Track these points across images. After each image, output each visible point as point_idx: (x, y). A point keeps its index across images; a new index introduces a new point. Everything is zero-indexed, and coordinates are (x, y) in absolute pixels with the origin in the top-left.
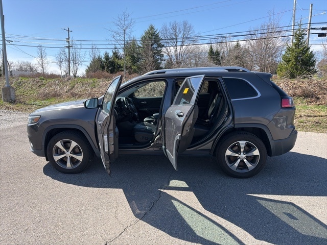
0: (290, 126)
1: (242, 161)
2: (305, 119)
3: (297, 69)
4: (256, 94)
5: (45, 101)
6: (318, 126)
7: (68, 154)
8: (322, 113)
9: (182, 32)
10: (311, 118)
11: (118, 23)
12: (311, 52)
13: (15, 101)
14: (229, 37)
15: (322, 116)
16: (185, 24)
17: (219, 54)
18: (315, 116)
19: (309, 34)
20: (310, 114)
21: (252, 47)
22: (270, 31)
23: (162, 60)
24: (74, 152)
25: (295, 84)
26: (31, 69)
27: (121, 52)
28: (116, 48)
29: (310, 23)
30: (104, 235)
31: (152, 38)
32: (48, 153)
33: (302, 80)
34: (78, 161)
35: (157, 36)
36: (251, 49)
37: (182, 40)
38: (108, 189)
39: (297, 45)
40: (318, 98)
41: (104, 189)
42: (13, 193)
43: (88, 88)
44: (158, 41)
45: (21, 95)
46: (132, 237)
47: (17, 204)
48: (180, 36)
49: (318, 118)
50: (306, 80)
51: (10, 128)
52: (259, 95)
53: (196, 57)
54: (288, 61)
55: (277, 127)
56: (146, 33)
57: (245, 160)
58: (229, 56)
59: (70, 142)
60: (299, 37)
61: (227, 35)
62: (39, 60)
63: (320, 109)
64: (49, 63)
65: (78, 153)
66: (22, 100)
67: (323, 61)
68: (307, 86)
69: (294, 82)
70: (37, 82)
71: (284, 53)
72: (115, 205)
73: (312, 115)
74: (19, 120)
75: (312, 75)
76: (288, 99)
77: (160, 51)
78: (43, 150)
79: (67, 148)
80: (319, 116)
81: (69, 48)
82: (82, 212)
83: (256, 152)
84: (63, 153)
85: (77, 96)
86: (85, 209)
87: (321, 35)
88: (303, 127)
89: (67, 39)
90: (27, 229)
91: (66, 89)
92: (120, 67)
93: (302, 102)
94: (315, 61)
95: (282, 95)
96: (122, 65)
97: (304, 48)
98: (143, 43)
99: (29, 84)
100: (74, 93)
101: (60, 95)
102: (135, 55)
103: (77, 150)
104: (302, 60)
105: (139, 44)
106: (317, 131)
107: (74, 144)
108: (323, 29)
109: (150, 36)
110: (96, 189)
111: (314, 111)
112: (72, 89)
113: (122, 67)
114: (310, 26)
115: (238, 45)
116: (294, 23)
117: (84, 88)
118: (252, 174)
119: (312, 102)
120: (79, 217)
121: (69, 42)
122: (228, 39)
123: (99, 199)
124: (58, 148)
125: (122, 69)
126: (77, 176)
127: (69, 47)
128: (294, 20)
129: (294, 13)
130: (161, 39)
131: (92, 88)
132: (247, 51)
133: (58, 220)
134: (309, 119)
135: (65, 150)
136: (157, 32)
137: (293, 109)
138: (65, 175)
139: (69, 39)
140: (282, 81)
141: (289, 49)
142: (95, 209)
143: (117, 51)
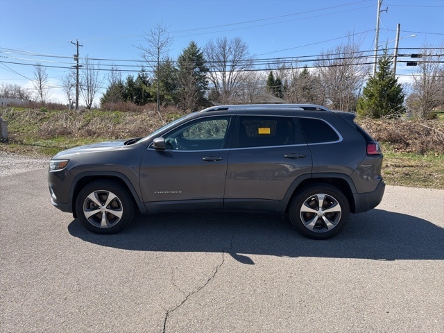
0: (377, 176)
1: (320, 219)
2: (392, 170)
3: (381, 106)
4: (337, 138)
5: (50, 141)
6: (408, 178)
7: (104, 209)
8: (413, 163)
9: (233, 53)
10: (400, 169)
11: (150, 38)
12: (399, 85)
13: (8, 140)
14: (296, 61)
15: (412, 166)
16: (238, 42)
17: (280, 84)
18: (405, 166)
19: (396, 62)
20: (397, 164)
21: (324, 75)
22: (347, 56)
23: (206, 88)
24: (111, 206)
25: (379, 125)
26: (21, 96)
27: (151, 76)
28: (143, 71)
29: (397, 48)
30: (163, 304)
31: (194, 59)
32: (77, 207)
33: (388, 121)
34: (116, 218)
35: (200, 57)
36: (322, 78)
37: (232, 63)
38: (158, 252)
39: (381, 76)
40: (408, 145)
41: (152, 252)
42: (35, 257)
43: (109, 125)
44: (202, 64)
45: (15, 132)
46: (197, 306)
47: (45, 270)
48: (230, 57)
49: (408, 168)
50: (392, 121)
51: (9, 177)
52: (341, 139)
53: (250, 86)
54: (371, 96)
55: (362, 178)
56: (185, 52)
57: (324, 218)
58: (293, 86)
59: (107, 194)
60: (384, 65)
61: (294, 59)
62: (36, 83)
63: (410, 157)
64: (50, 87)
65: (117, 208)
66: (17, 139)
67: (413, 96)
68: (394, 128)
69: (378, 123)
70: (37, 115)
71: (365, 85)
72: (169, 270)
73: (401, 164)
74: (18, 166)
75: (400, 115)
76: (375, 144)
77: (204, 77)
78: (71, 204)
79: (103, 202)
80: (409, 166)
81: (78, 69)
82: (130, 279)
83: (337, 208)
84: (97, 207)
85: (96, 135)
86: (133, 276)
87: (410, 64)
88: (390, 179)
89: (75, 56)
90: (65, 299)
91: (79, 124)
92: (148, 96)
93: (388, 149)
94: (403, 97)
95: (368, 140)
96: (151, 94)
97: (391, 80)
98: (182, 66)
99: (26, 116)
100: (91, 130)
101: (70, 133)
102: (170, 81)
103: (115, 204)
104: (388, 95)
105: (176, 66)
106: (407, 185)
107: (112, 196)
108: (413, 56)
109: (191, 56)
110: (142, 253)
111: (403, 160)
112: (87, 125)
113: (151, 97)
114: (397, 52)
115: (305, 72)
116: (377, 47)
117: (103, 123)
118: (331, 235)
119: (400, 149)
120: (128, 285)
121: (77, 60)
122: (293, 64)
123: (148, 264)
124: (90, 201)
125: (152, 99)
126: (114, 236)
127: (77, 67)
128: (377, 42)
129: (376, 34)
130: (206, 62)
131: (115, 125)
132: (317, 80)
133: (102, 288)
134: (397, 169)
135: (99, 204)
136: (201, 51)
137: (380, 156)
138: (99, 236)
139: (77, 56)
140: (364, 121)
141: (372, 81)
142: (146, 276)
143: (145, 75)
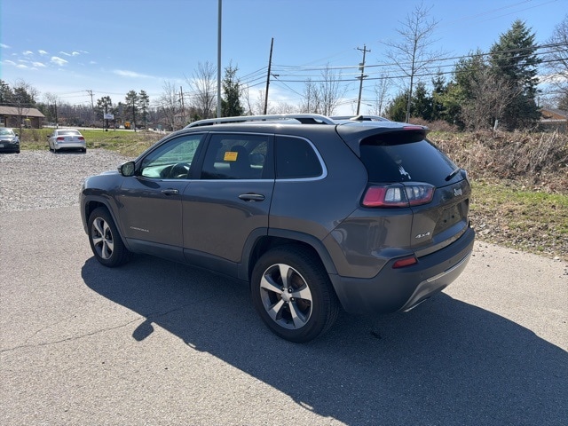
1: (286, 305)
4: (320, 173)
28: (439, 74)
35: (528, 43)
44: (530, 52)
52: (324, 175)
56: (504, 39)
57: (290, 305)
77: (532, 73)
81: (362, 80)
83: (306, 294)
89: (361, 64)
92: (441, 108)
96: (445, 104)
98: (495, 59)
107: (106, 226)
109: (511, 44)
113: (445, 109)
121: (362, 69)
125: (445, 112)
127: (361, 78)
135: (100, 232)
136: (531, 34)
139: (363, 64)
143: (441, 80)
